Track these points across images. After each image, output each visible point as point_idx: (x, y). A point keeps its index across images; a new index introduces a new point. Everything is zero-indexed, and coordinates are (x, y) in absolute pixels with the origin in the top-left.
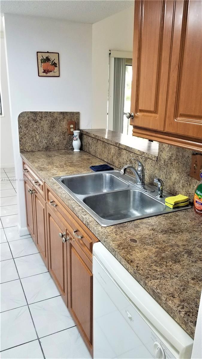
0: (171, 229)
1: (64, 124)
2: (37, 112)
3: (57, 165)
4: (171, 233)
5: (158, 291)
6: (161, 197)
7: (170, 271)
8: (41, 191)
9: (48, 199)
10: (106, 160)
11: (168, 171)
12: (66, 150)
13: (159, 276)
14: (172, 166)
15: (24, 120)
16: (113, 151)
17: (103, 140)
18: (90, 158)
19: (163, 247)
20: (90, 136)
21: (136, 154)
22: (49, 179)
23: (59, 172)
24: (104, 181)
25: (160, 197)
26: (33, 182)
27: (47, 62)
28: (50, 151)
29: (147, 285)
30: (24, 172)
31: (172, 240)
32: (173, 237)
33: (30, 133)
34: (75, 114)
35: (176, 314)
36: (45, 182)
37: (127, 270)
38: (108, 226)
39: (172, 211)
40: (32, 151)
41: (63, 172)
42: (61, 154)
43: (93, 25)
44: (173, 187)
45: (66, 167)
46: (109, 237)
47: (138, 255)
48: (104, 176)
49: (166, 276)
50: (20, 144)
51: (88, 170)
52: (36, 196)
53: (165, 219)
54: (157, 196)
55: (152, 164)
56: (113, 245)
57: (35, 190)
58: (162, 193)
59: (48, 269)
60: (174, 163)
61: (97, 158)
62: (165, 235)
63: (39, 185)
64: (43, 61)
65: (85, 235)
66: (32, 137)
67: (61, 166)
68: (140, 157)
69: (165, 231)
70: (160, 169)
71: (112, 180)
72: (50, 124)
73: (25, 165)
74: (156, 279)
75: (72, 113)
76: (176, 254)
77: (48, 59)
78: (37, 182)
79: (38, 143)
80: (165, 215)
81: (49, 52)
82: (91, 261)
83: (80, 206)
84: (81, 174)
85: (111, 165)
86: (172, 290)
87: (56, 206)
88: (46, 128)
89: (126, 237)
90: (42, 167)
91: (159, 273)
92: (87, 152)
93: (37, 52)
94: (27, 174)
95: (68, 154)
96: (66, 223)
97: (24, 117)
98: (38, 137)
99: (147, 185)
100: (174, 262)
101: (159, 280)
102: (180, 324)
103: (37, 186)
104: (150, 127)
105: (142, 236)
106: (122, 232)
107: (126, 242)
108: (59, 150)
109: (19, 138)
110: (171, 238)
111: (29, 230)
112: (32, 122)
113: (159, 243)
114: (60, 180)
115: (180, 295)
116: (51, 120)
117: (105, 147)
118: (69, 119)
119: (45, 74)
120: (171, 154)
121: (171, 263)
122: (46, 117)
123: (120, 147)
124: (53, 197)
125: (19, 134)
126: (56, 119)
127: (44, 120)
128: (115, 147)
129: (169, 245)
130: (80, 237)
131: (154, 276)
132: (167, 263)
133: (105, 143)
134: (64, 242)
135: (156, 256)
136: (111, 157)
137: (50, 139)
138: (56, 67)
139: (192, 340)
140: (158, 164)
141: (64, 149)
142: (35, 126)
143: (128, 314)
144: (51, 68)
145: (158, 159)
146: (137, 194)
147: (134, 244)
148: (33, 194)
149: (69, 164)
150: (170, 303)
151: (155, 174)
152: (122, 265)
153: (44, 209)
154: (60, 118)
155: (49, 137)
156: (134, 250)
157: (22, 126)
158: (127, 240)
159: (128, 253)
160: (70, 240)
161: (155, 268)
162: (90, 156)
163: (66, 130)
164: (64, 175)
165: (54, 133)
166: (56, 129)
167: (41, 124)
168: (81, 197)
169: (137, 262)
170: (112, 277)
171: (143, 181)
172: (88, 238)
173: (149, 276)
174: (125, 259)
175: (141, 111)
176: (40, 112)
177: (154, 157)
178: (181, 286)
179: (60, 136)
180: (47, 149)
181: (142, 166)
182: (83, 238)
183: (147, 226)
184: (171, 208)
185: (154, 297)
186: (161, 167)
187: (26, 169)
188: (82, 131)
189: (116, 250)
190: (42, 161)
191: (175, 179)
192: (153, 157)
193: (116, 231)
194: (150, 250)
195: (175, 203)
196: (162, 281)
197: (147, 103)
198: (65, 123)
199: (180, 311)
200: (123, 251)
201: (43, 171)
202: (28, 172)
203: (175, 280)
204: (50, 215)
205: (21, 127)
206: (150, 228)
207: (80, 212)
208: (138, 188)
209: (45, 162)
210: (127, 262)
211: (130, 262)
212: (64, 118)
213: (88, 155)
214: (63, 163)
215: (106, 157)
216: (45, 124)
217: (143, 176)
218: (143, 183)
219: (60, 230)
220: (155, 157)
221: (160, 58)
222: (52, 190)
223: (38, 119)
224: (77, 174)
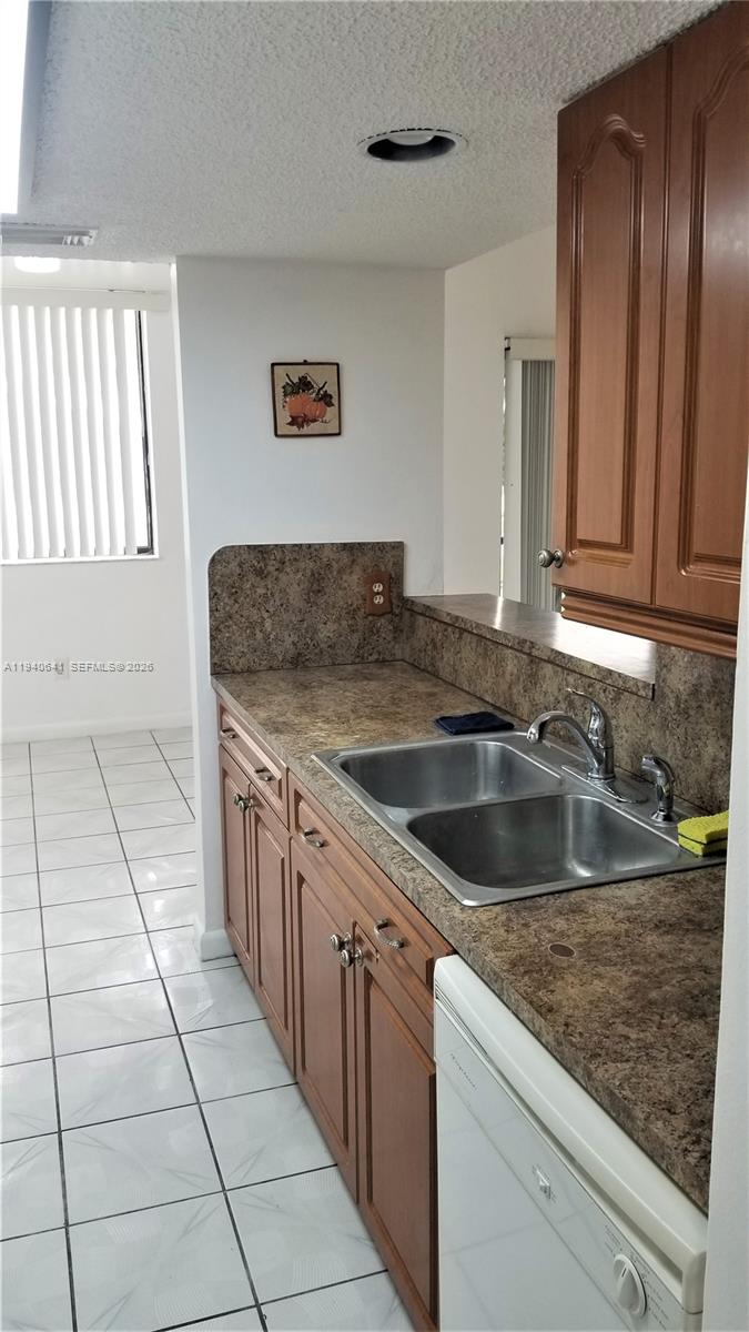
0: (689, 921)
1: (354, 580)
2: (269, 545)
3: (329, 713)
4: (688, 930)
5: (624, 1093)
6: (667, 818)
7: (669, 1040)
8: (274, 800)
9: (298, 826)
10: (488, 699)
11: (690, 731)
12: (359, 667)
13: (631, 1053)
14: (703, 715)
15: (228, 572)
16: (511, 667)
17: (480, 632)
18: (435, 690)
19: (657, 971)
20: (436, 620)
21: (586, 676)
22: (300, 758)
23: (334, 736)
24: (481, 766)
25: (664, 820)
26: (251, 770)
27: (304, 391)
28: (306, 668)
29: (594, 1076)
30: (220, 737)
31: (690, 951)
32: (694, 943)
33: (245, 613)
34: (387, 549)
35: (674, 1157)
36: (288, 769)
37: (537, 1036)
38: (484, 903)
39: (700, 864)
40: (250, 671)
41: (346, 737)
42: (340, 680)
43: (448, 272)
44: (711, 787)
45: (358, 721)
46: (484, 938)
47: (571, 991)
48: (480, 749)
49: (654, 1053)
50: (212, 647)
51: (428, 732)
52: (258, 818)
53: (672, 889)
54: (654, 817)
55: (640, 710)
56: (496, 960)
57: (254, 797)
58: (669, 807)
59: (294, 1075)
60: (706, 705)
61: (461, 693)
62: (668, 938)
63: (270, 779)
64: (289, 389)
65: (412, 936)
66: (252, 625)
67: (342, 719)
68: (598, 687)
69: (670, 925)
70: (664, 726)
71: (507, 765)
72: (307, 583)
73: (224, 717)
74: (622, 1062)
75: (380, 547)
76: (696, 992)
77: (304, 384)
78: (262, 771)
79: (269, 644)
80: (675, 875)
81: (309, 361)
82: (430, 1023)
83: (396, 842)
84: (404, 743)
85: (507, 713)
86: (668, 1092)
87: (322, 845)
88: (295, 594)
89: (540, 939)
90: (281, 719)
91: (633, 1045)
92: (428, 672)
93: (273, 365)
94: (230, 745)
95: (366, 678)
96: (352, 901)
97: (228, 563)
98: (268, 625)
99: (625, 781)
100: (686, 1015)
101: (631, 1064)
102: (687, 1189)
103: (260, 783)
104: (613, 592)
105: (592, 936)
106: (526, 925)
107: (537, 955)
108: (334, 664)
109: (211, 629)
110: (687, 945)
111: (232, 940)
112: (253, 579)
113: (646, 961)
114: (337, 761)
115: (692, 1107)
116: (312, 571)
117: (485, 656)
118: (368, 567)
119: (294, 430)
120: (696, 675)
121: (676, 1020)
122: (295, 559)
123: (535, 653)
124: (313, 816)
125: (210, 617)
126: (329, 566)
127: (288, 570)
128: (518, 654)
129: (675, 966)
130: (395, 944)
131: (616, 1052)
132: (662, 1018)
133: (487, 640)
134: (346, 965)
135: (630, 998)
136: (505, 687)
137: (307, 632)
138: (332, 405)
139: (704, 1218)
140: (659, 711)
141: (353, 663)
142: (261, 591)
143: (538, 1179)
144: (313, 408)
145: (655, 692)
146: (587, 809)
147: (562, 961)
148: (247, 811)
149: (367, 710)
150: (658, 1128)
151: (650, 742)
152: (522, 1022)
153: (283, 860)
154: (341, 564)
155: (305, 625)
156: (563, 978)
157: (219, 592)
158: (543, 948)
159: (542, 985)
160: (365, 960)
161: (622, 1029)
162: (435, 685)
163: (361, 602)
164: (349, 746)
165: (320, 612)
166: (326, 597)
167: (282, 585)
168: (401, 815)
169: (566, 1011)
170: (491, 1061)
171: (610, 766)
172: (421, 943)
173: (603, 1052)
174: (531, 1003)
175: (585, 544)
176: (276, 545)
177: (644, 688)
178: (700, 1083)
179: (338, 620)
180: (297, 662)
181: (603, 715)
182: (405, 949)
183: (612, 909)
184: (697, 856)
185: (614, 1115)
186: (666, 719)
187: (230, 730)
188: (413, 602)
189: (503, 975)
190: (283, 702)
191: (714, 761)
192: (640, 685)
193: (509, 919)
194: (613, 981)
195: (708, 836)
196: (640, 1067)
197: (600, 521)
198: (355, 577)
199: (686, 1150)
200: (526, 978)
201: (281, 732)
202: (234, 737)
203: (682, 1067)
204: (301, 880)
205: (216, 594)
206: (621, 915)
207: (395, 861)
208: (591, 789)
209: (288, 704)
210: (537, 1011)
211: (544, 1010)
212: (353, 561)
213: (429, 680)
214: (346, 709)
215: (491, 685)
216: (293, 584)
217: (609, 748)
218: (609, 775)
219: (334, 926)
220: (646, 685)
221: (631, 393)
222: (309, 794)
223: (271, 568)
224: (391, 744)
